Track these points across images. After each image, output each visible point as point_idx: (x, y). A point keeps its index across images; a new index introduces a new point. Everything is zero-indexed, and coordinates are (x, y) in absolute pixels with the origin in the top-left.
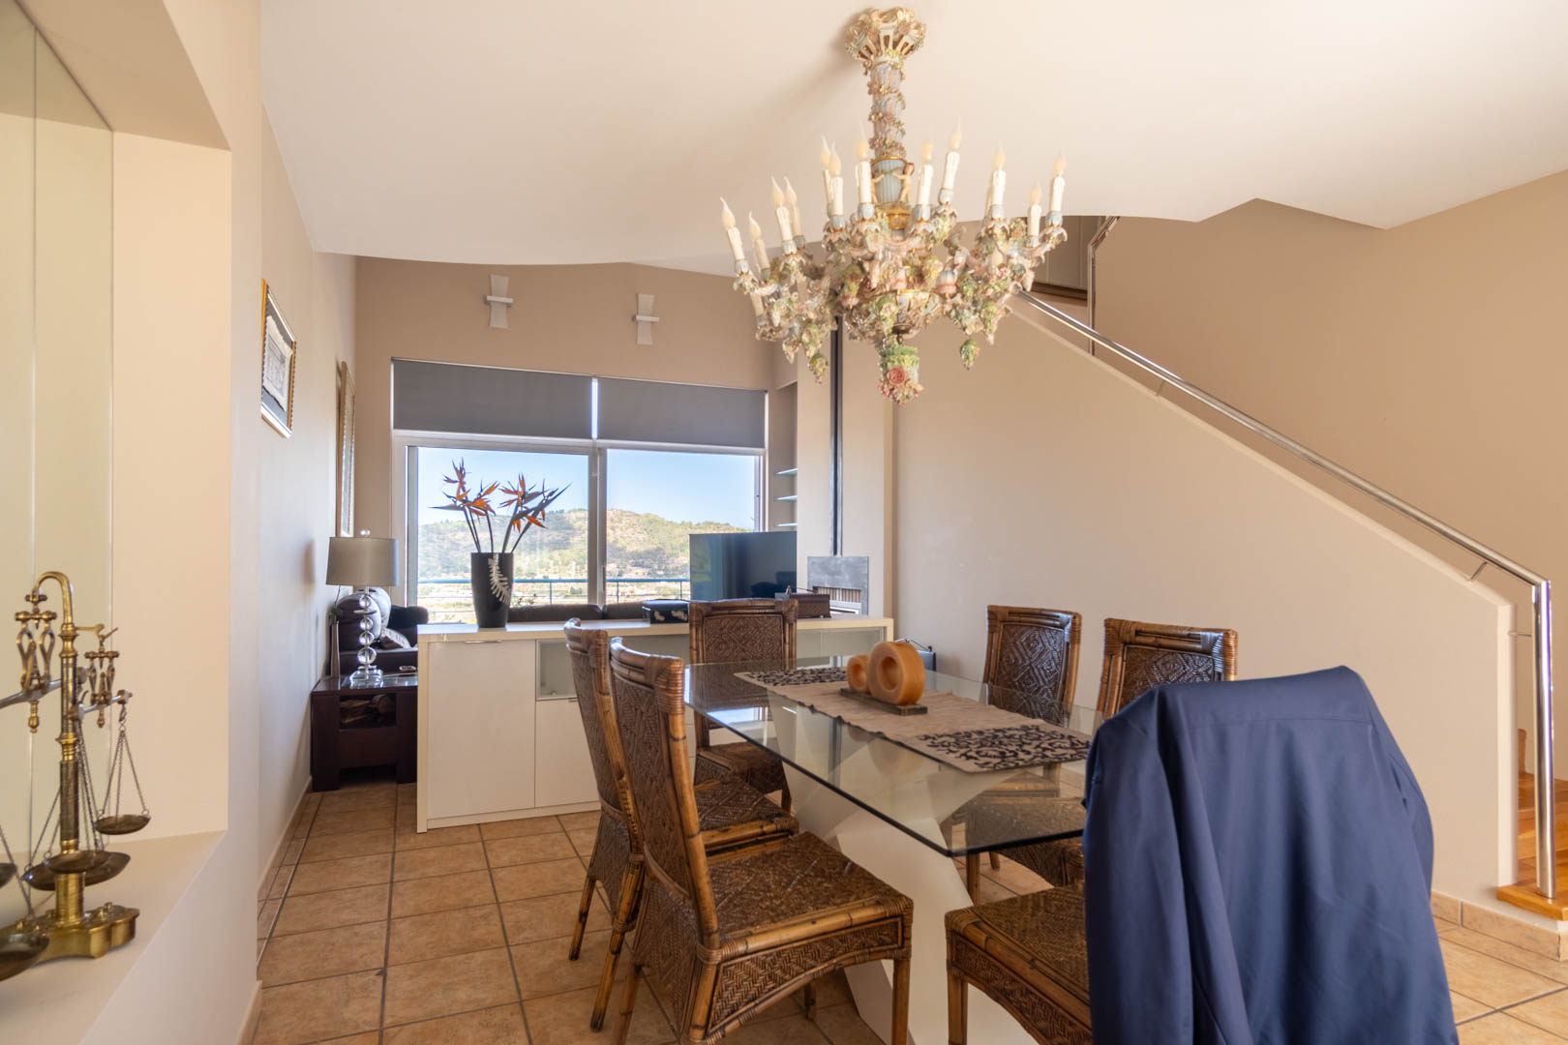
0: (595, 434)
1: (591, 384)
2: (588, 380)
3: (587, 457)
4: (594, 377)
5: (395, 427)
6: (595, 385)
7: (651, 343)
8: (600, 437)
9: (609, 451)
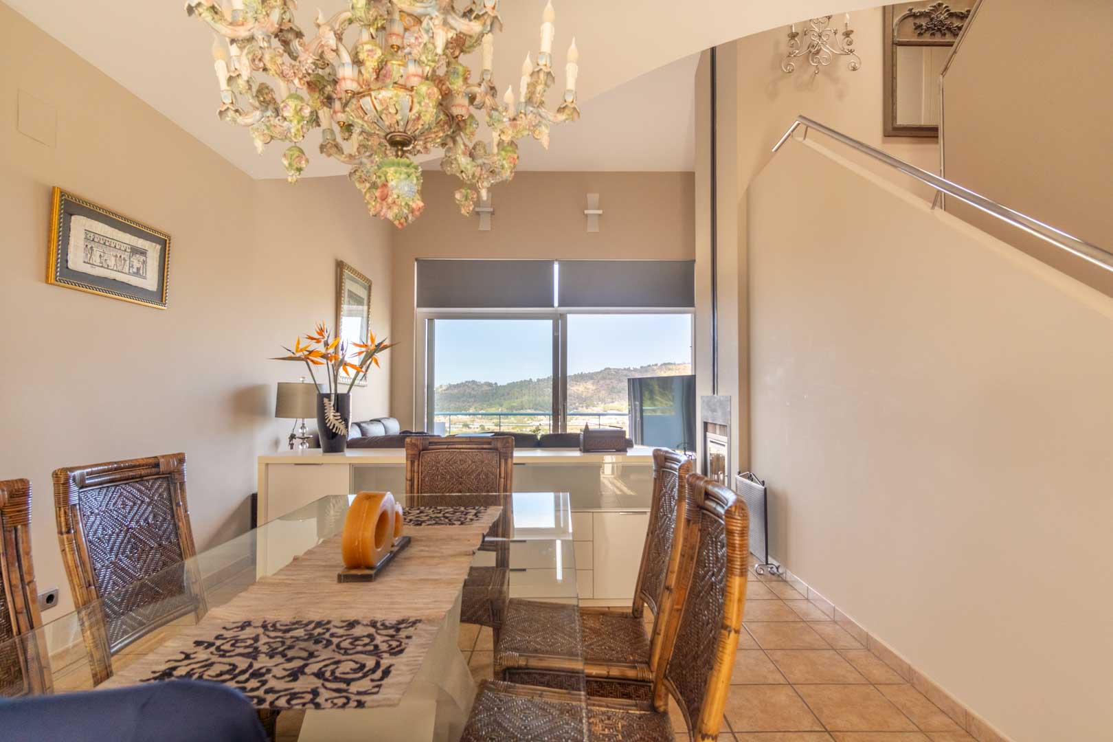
0: (556, 303)
1: (553, 267)
2: (549, 264)
3: (552, 321)
4: (556, 260)
5: (418, 306)
6: (556, 267)
7: (597, 230)
8: (560, 305)
9: (568, 315)
